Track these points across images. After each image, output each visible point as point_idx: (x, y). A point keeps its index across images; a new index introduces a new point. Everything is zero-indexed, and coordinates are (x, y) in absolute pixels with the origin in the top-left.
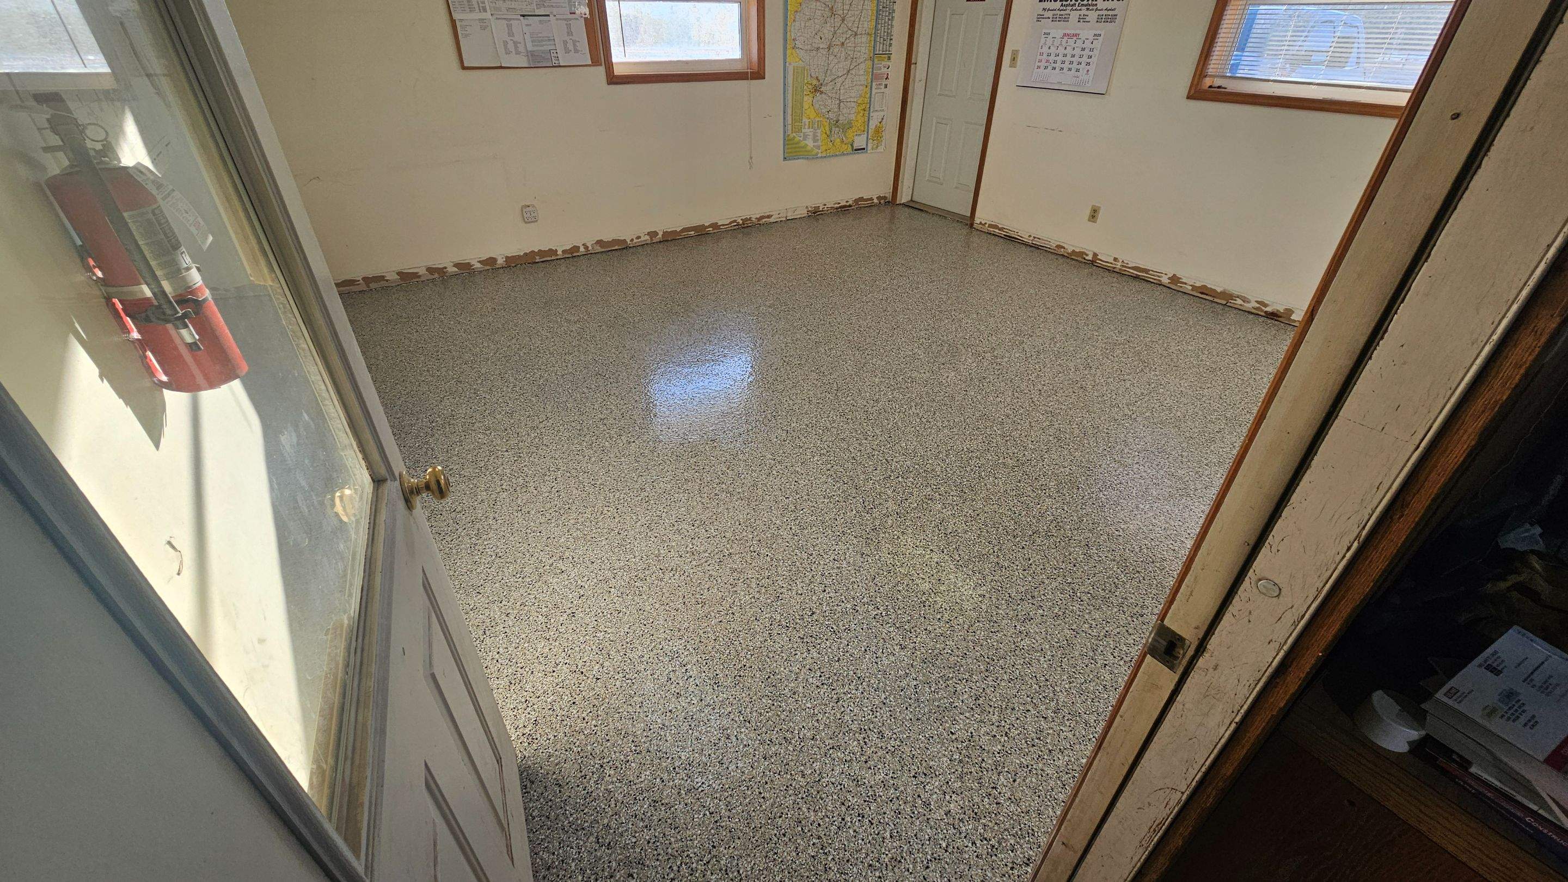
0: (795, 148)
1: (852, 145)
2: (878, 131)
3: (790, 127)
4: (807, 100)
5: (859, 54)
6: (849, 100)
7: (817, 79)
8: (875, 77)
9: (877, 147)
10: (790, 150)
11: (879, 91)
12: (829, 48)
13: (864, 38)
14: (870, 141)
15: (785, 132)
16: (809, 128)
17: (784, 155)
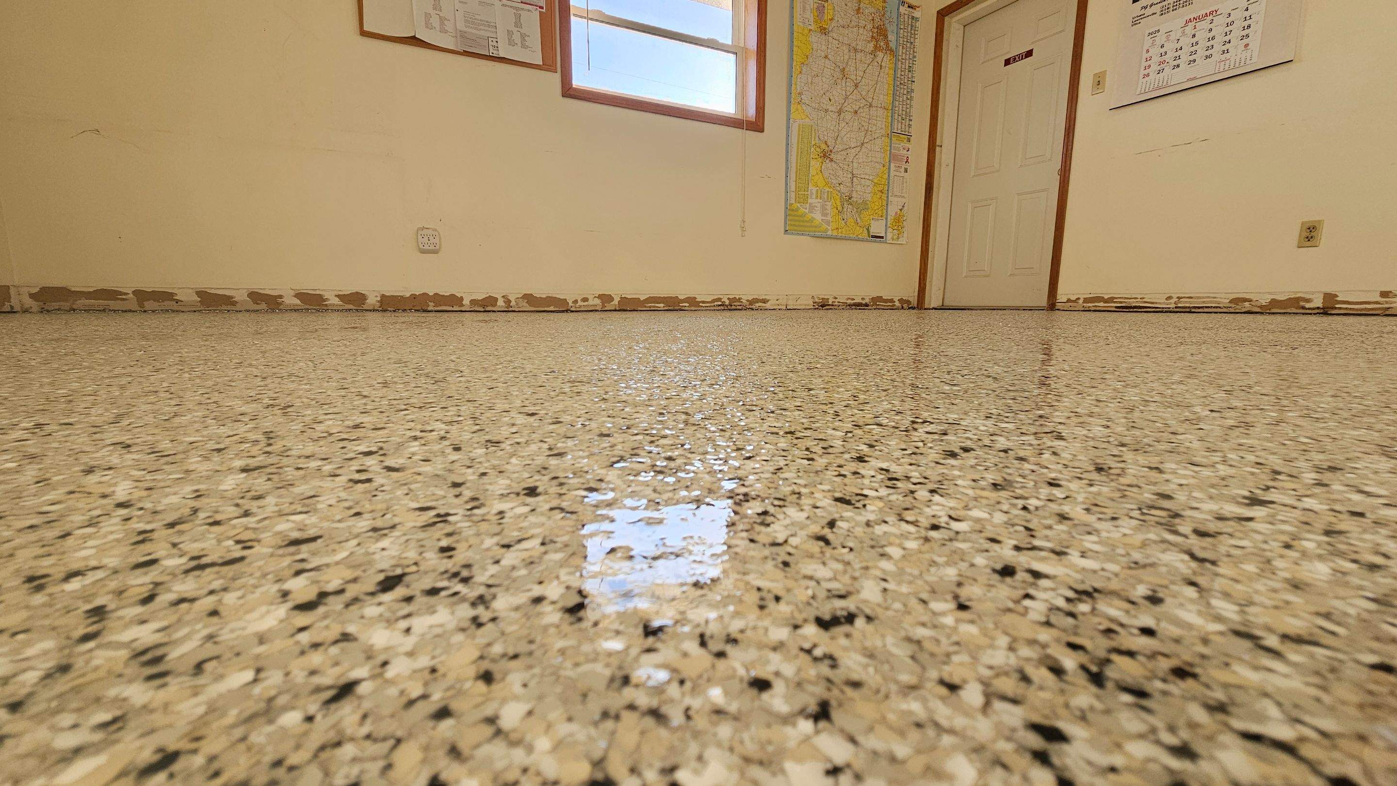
0: (799, 221)
1: (868, 230)
2: (899, 220)
3: (793, 195)
4: (815, 164)
5: (874, 128)
6: (863, 176)
7: (826, 143)
8: (893, 157)
9: (898, 238)
10: (793, 223)
11: (898, 174)
12: (840, 112)
13: (881, 112)
14: (890, 230)
15: (786, 200)
16: (817, 198)
17: (785, 227)
